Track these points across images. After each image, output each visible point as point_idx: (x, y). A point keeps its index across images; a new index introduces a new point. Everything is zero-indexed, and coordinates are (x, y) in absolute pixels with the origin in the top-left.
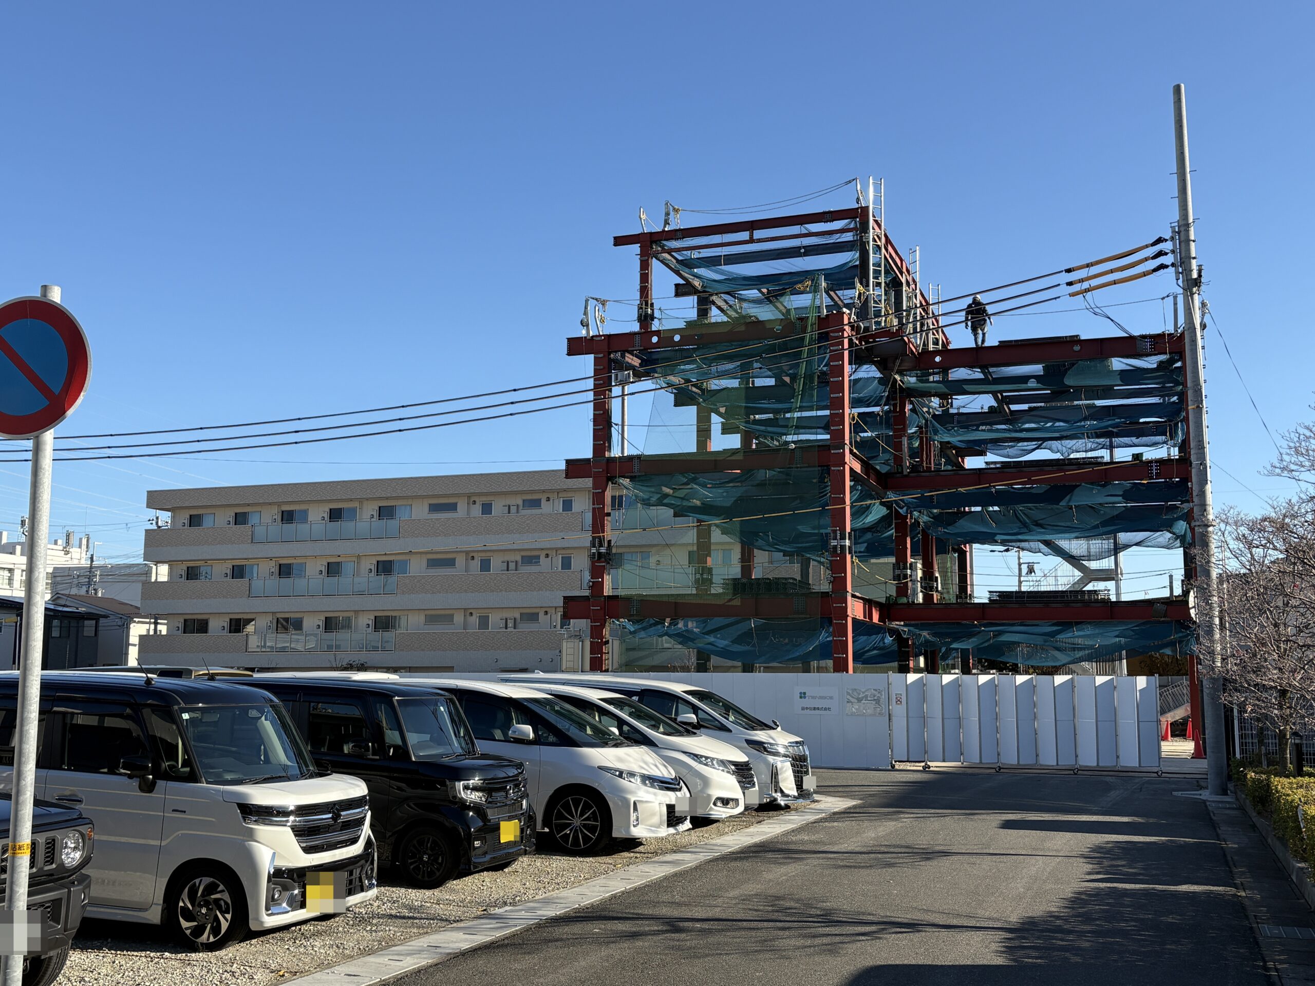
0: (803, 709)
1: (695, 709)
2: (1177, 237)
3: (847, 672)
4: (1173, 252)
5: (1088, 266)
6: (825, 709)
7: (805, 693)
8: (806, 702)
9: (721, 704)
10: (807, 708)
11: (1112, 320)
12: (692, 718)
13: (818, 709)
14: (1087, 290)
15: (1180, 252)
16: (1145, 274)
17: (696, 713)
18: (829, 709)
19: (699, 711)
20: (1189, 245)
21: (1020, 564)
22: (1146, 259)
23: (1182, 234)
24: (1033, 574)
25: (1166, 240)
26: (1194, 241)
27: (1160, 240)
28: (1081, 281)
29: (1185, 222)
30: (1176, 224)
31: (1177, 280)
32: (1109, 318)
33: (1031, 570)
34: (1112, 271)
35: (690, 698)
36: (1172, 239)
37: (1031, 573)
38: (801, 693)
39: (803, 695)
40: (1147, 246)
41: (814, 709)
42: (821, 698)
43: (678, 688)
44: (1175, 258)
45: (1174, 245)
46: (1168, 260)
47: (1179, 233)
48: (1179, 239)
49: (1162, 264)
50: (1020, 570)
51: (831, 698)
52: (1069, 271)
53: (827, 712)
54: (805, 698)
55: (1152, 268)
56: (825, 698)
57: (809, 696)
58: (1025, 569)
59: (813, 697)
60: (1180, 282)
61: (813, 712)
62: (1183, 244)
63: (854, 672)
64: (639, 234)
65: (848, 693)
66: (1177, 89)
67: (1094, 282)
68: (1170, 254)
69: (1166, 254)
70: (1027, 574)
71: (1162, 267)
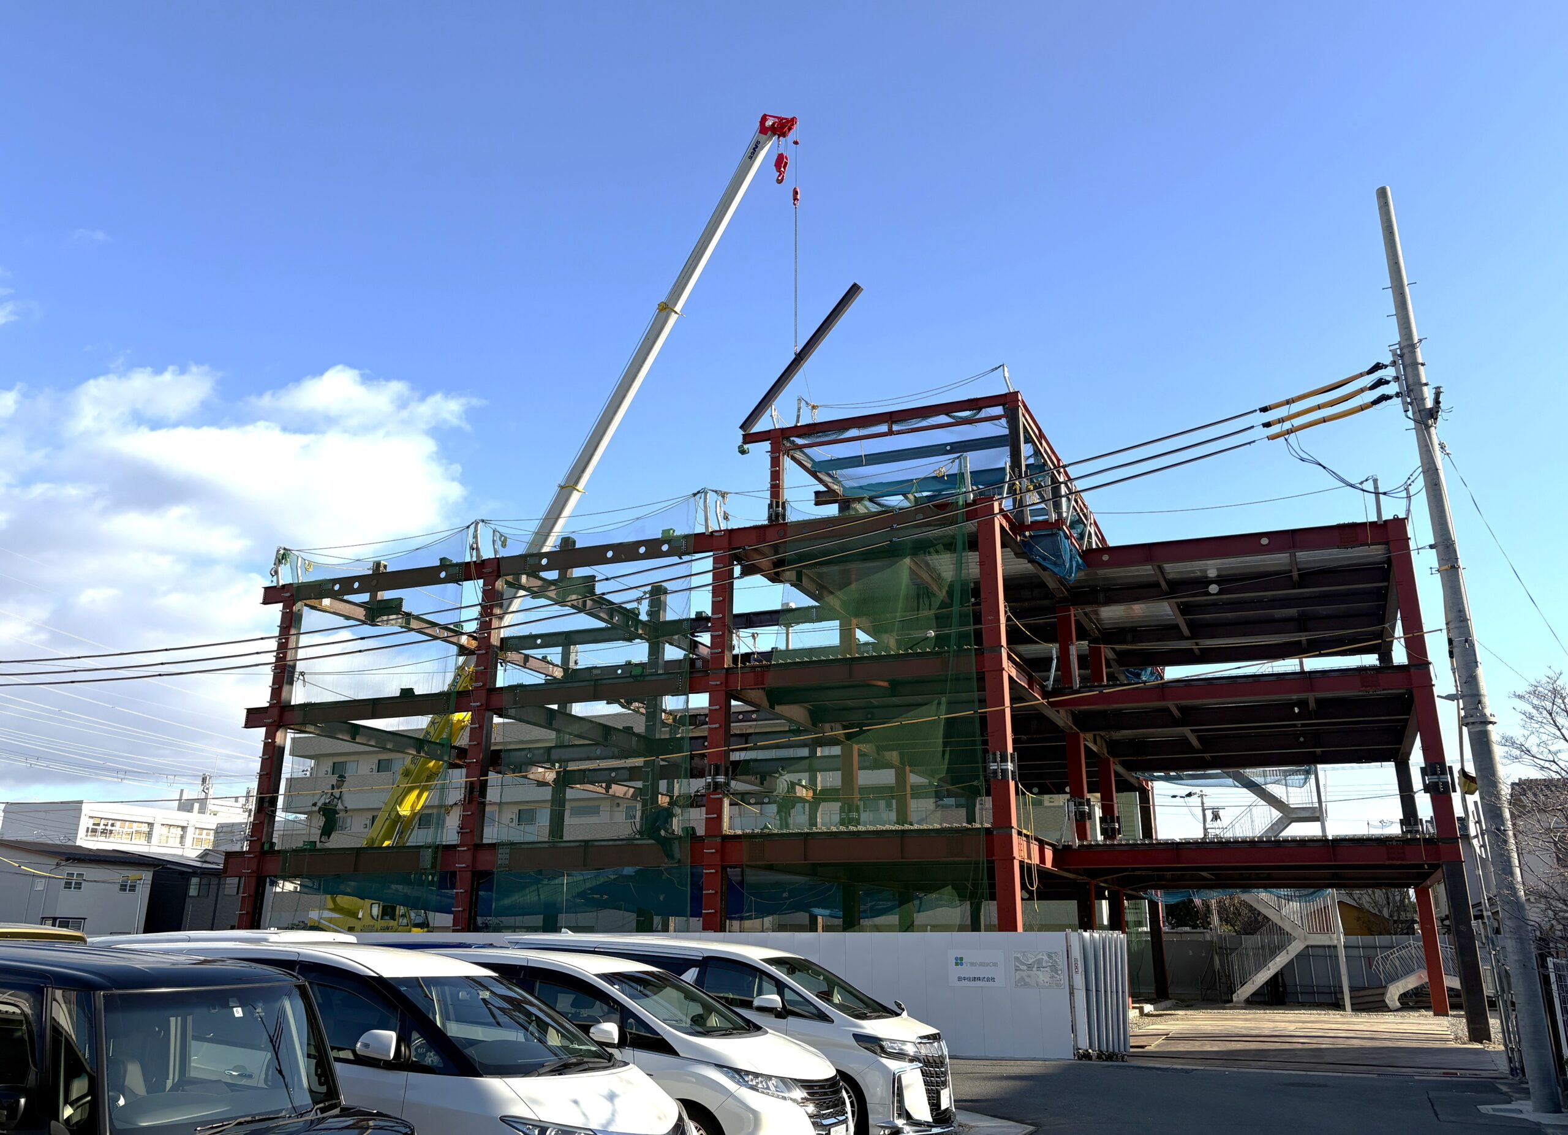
0: (960, 979)
1: (780, 987)
2: (1400, 362)
3: (1016, 930)
4: (1396, 379)
5: (1288, 402)
6: (988, 980)
7: (961, 959)
8: (965, 971)
9: (822, 978)
10: (965, 979)
11: (1324, 468)
12: (774, 999)
13: (979, 979)
14: (1289, 432)
15: (1406, 379)
16: (1362, 408)
17: (781, 993)
18: (993, 979)
19: (786, 990)
20: (1417, 370)
21: (1204, 810)
22: (1362, 390)
23: (1406, 357)
24: (1219, 820)
25: (1386, 366)
26: (1423, 365)
27: (1377, 367)
28: (1281, 421)
29: (1409, 343)
30: (1397, 346)
31: (1406, 411)
32: (1320, 465)
33: (1216, 817)
34: (1319, 407)
35: (773, 970)
36: (1394, 363)
37: (1216, 819)
38: (956, 959)
39: (959, 961)
40: (1361, 375)
41: (975, 979)
42: (982, 964)
43: (755, 953)
44: (1400, 386)
45: (1398, 371)
46: (1392, 388)
47: (1401, 356)
48: (1403, 364)
49: (1384, 395)
50: (1204, 816)
51: (995, 965)
52: (1264, 410)
53: (991, 984)
54: (962, 964)
55: (1372, 400)
56: (988, 964)
57: (966, 963)
58: (1209, 815)
59: (972, 964)
60: (1410, 414)
61: (973, 984)
62: (1409, 369)
63: (1025, 930)
64: (770, 431)
65: (1017, 958)
66: (1382, 193)
67: (1297, 422)
68: (1392, 383)
69: (1387, 382)
70: (1212, 820)
71: (1384, 398)
